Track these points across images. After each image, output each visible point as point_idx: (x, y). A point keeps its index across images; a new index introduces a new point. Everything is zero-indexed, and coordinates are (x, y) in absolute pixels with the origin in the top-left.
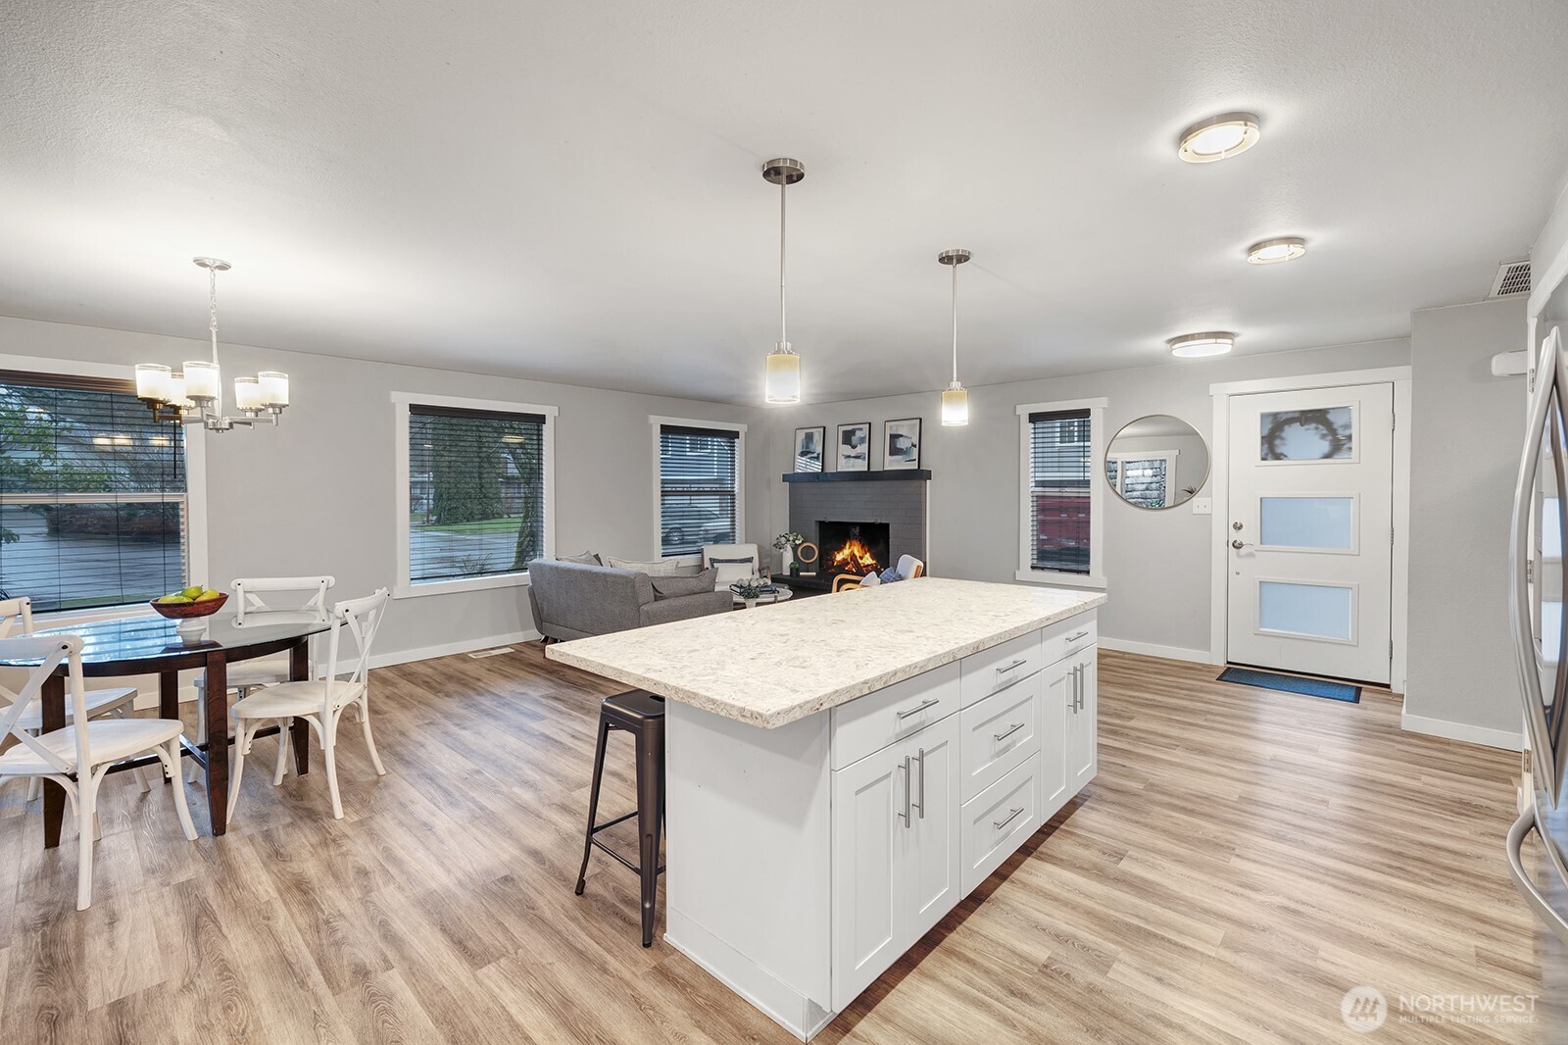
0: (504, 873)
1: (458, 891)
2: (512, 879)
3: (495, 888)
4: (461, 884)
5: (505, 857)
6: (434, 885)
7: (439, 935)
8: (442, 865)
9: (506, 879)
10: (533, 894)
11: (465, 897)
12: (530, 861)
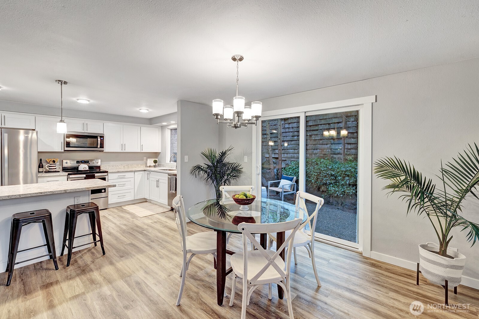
0: (122, 258)
1: (134, 254)
2: (120, 257)
3: (125, 255)
4: (134, 256)
5: (121, 263)
6: (141, 255)
7: (139, 246)
8: (139, 260)
9: (122, 257)
10: (116, 254)
11: (133, 253)
12: (114, 261)
